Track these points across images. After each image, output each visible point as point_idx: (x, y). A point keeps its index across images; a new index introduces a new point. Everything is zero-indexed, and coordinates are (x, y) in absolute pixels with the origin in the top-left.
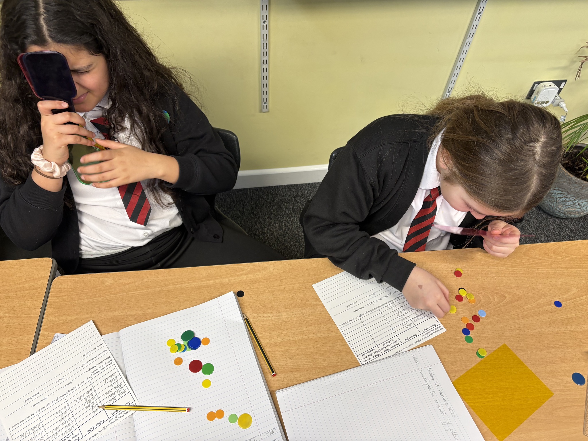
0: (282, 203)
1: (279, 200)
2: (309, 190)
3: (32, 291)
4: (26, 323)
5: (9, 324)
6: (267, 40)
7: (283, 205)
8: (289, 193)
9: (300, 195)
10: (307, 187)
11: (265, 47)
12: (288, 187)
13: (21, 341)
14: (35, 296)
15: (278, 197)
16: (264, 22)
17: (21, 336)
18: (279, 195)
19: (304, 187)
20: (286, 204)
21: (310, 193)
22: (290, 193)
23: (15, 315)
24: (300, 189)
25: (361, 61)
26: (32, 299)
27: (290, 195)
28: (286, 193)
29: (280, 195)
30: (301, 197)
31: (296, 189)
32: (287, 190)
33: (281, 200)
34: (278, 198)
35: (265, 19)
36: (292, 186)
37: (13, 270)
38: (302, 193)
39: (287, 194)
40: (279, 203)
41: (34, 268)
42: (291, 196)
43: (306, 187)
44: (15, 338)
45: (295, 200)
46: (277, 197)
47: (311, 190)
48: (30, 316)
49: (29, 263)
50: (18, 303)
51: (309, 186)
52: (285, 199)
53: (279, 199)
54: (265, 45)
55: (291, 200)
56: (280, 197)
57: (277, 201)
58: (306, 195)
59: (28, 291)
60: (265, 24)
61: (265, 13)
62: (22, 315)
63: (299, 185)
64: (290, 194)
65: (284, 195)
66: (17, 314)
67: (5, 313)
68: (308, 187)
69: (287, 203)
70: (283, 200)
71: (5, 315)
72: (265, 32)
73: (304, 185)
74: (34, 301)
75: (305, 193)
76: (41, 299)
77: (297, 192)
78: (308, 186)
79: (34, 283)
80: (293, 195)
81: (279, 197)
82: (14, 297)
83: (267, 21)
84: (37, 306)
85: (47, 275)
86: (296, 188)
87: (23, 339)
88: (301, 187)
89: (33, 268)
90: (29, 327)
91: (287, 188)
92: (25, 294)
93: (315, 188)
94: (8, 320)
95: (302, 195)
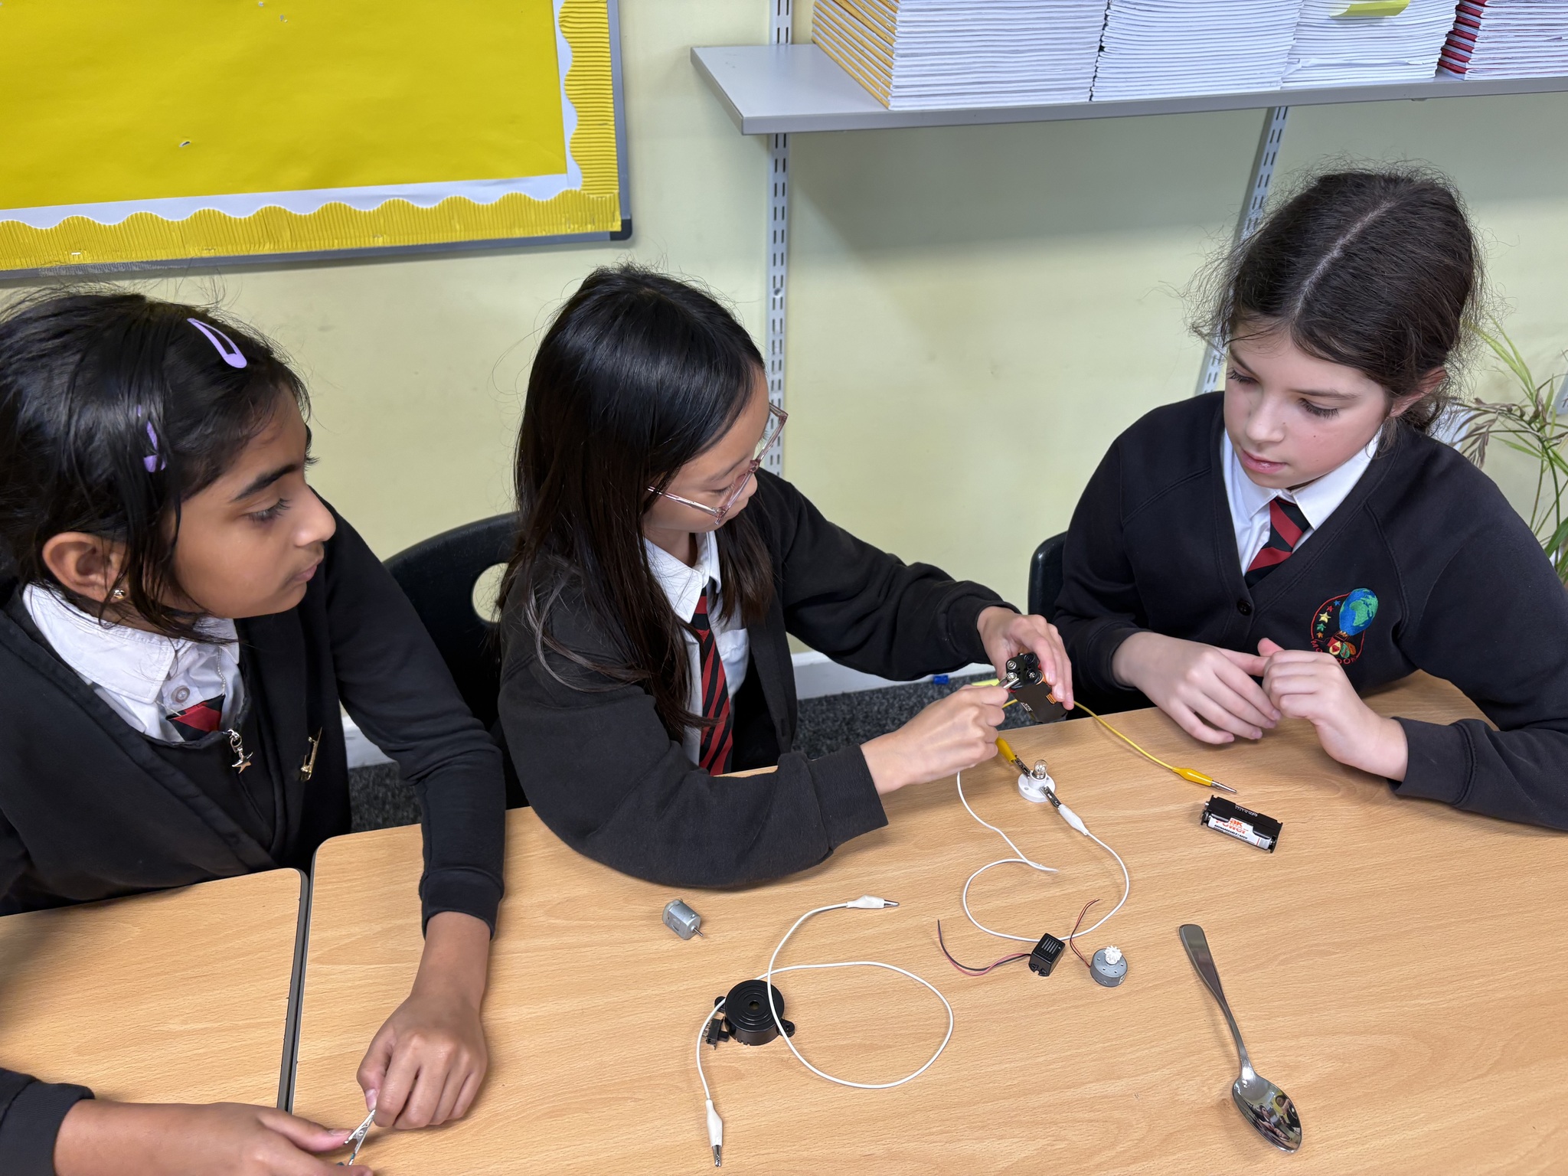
0: (819, 740)
1: (811, 734)
2: (882, 704)
3: (256, 957)
4: (249, 1042)
5: (201, 1051)
6: (781, 332)
7: (823, 743)
8: (832, 715)
9: (861, 717)
10: (875, 699)
11: (777, 350)
12: (826, 701)
13: (242, 1091)
14: (266, 967)
15: (805, 725)
16: (777, 292)
17: (242, 1078)
18: (807, 722)
19: (867, 698)
20: (829, 742)
21: (887, 711)
22: (835, 714)
23: (216, 1025)
24: (859, 704)
25: (992, 373)
26: (258, 977)
27: (836, 719)
28: (824, 716)
29: (810, 722)
30: (864, 722)
31: (848, 705)
32: (824, 708)
33: (814, 732)
34: (806, 728)
35: (778, 285)
36: (835, 697)
37: (193, 911)
38: (866, 712)
39: (828, 718)
40: (810, 740)
41: (252, 897)
42: (839, 723)
43: (871, 698)
44: (224, 1085)
45: (850, 730)
46: (803, 727)
47: (886, 704)
48: (259, 1021)
49: (237, 888)
50: (218, 992)
51: (880, 696)
52: (825, 730)
53: (809, 731)
54: (777, 344)
55: (840, 732)
56: (810, 726)
57: (804, 735)
58: (877, 717)
59: (242, 959)
60: (778, 297)
61: (779, 271)
62: (236, 1023)
63: (855, 694)
64: (835, 717)
65: (821, 720)
66: (220, 1022)
67: (184, 1022)
68: (878, 698)
69: (831, 739)
70: (820, 733)
71: (186, 1027)
72: (778, 314)
73: (867, 695)
74: (266, 981)
75: (872, 712)
76: (284, 975)
77: (852, 711)
78: (875, 695)
79: (259, 935)
80: (844, 719)
81: (808, 726)
82: (204, 978)
83: (783, 289)
84: (275, 992)
85: (291, 912)
86: (847, 702)
87: (246, 1084)
88: (860, 699)
89: (248, 898)
90: (260, 1051)
91: (825, 703)
92: (235, 967)
93: (895, 698)
94: (197, 1041)
95: (867, 717)
